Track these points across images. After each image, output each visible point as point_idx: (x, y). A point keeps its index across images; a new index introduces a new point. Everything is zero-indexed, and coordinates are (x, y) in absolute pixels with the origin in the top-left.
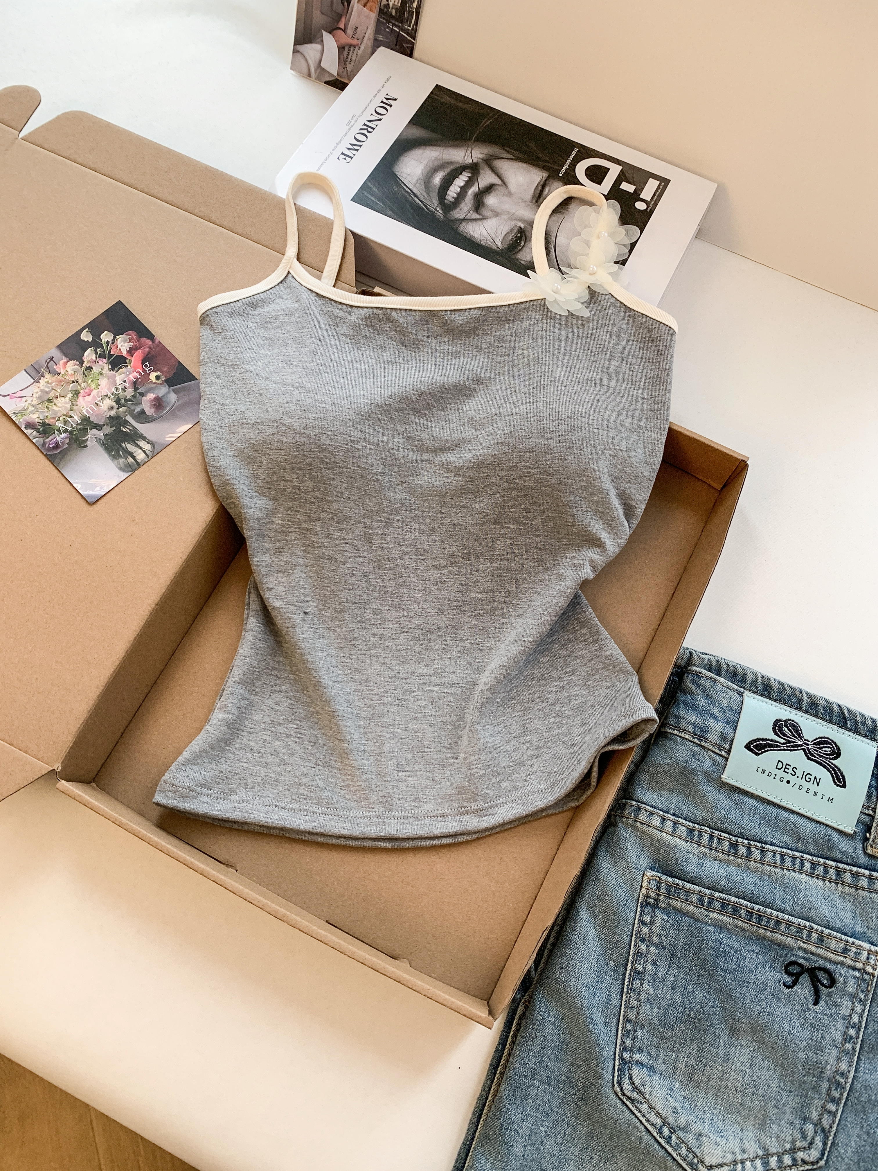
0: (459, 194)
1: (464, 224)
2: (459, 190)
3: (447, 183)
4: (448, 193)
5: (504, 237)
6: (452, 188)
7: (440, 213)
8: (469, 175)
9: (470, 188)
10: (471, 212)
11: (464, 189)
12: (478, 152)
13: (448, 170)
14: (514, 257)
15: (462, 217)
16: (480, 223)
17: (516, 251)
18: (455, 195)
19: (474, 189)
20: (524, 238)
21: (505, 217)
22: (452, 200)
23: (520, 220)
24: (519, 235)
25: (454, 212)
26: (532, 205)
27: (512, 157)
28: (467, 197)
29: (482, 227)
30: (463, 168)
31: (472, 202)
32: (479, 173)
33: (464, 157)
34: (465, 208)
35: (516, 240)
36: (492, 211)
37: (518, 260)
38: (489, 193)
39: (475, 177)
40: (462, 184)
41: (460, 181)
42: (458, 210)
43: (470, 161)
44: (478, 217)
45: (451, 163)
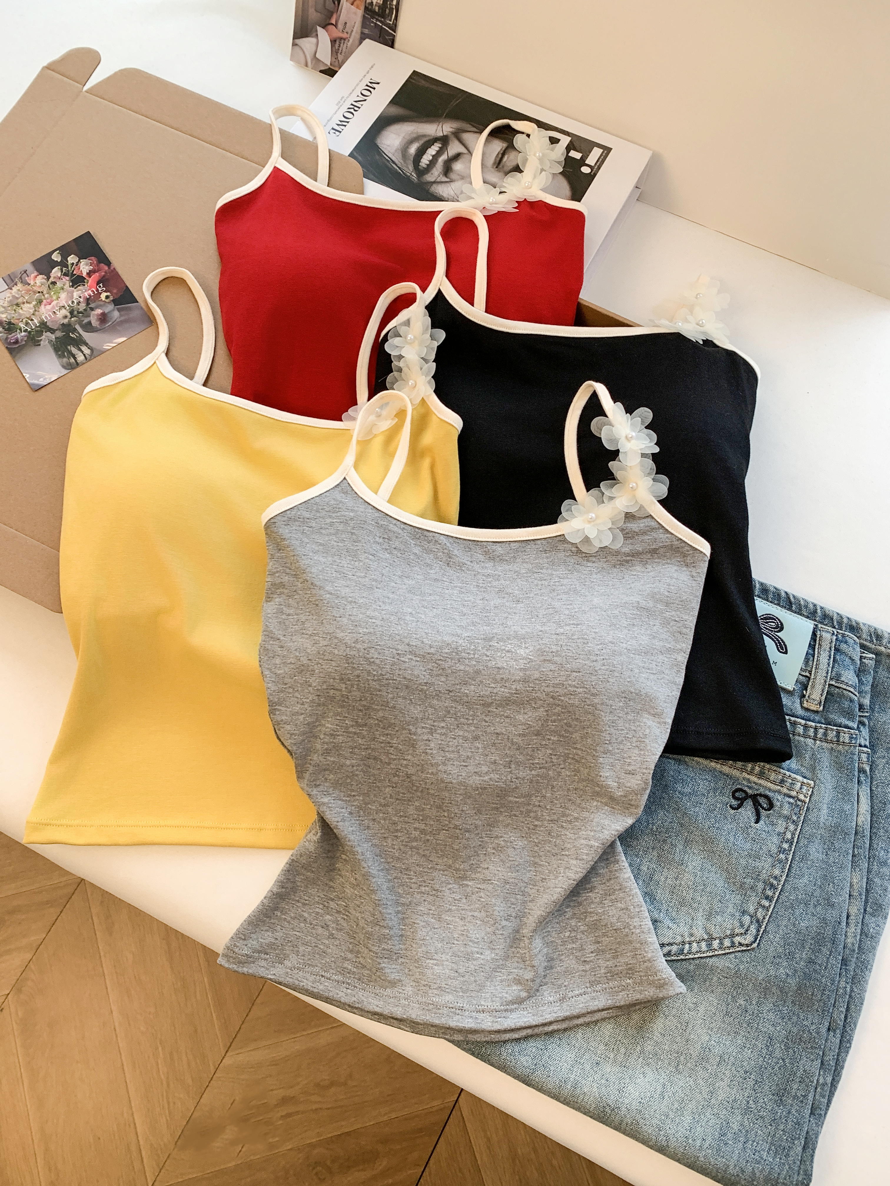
0: (430, 161)
1: (434, 185)
2: (431, 158)
3: (421, 152)
4: (422, 160)
6: (425, 157)
7: (414, 177)
8: (442, 145)
9: (441, 156)
10: (441, 176)
11: (435, 157)
12: (448, 126)
13: (421, 142)
15: (433, 180)
16: (448, 185)
18: (428, 163)
19: (445, 156)
22: (425, 166)
25: (426, 176)
26: (493, 170)
28: (438, 163)
29: (450, 188)
30: (435, 140)
31: (442, 168)
32: (449, 144)
33: (436, 130)
34: (436, 173)
36: (459, 175)
38: (456, 161)
39: (445, 148)
40: (434, 153)
41: (432, 151)
42: (429, 175)
43: (441, 135)
44: (447, 180)
45: (424, 136)
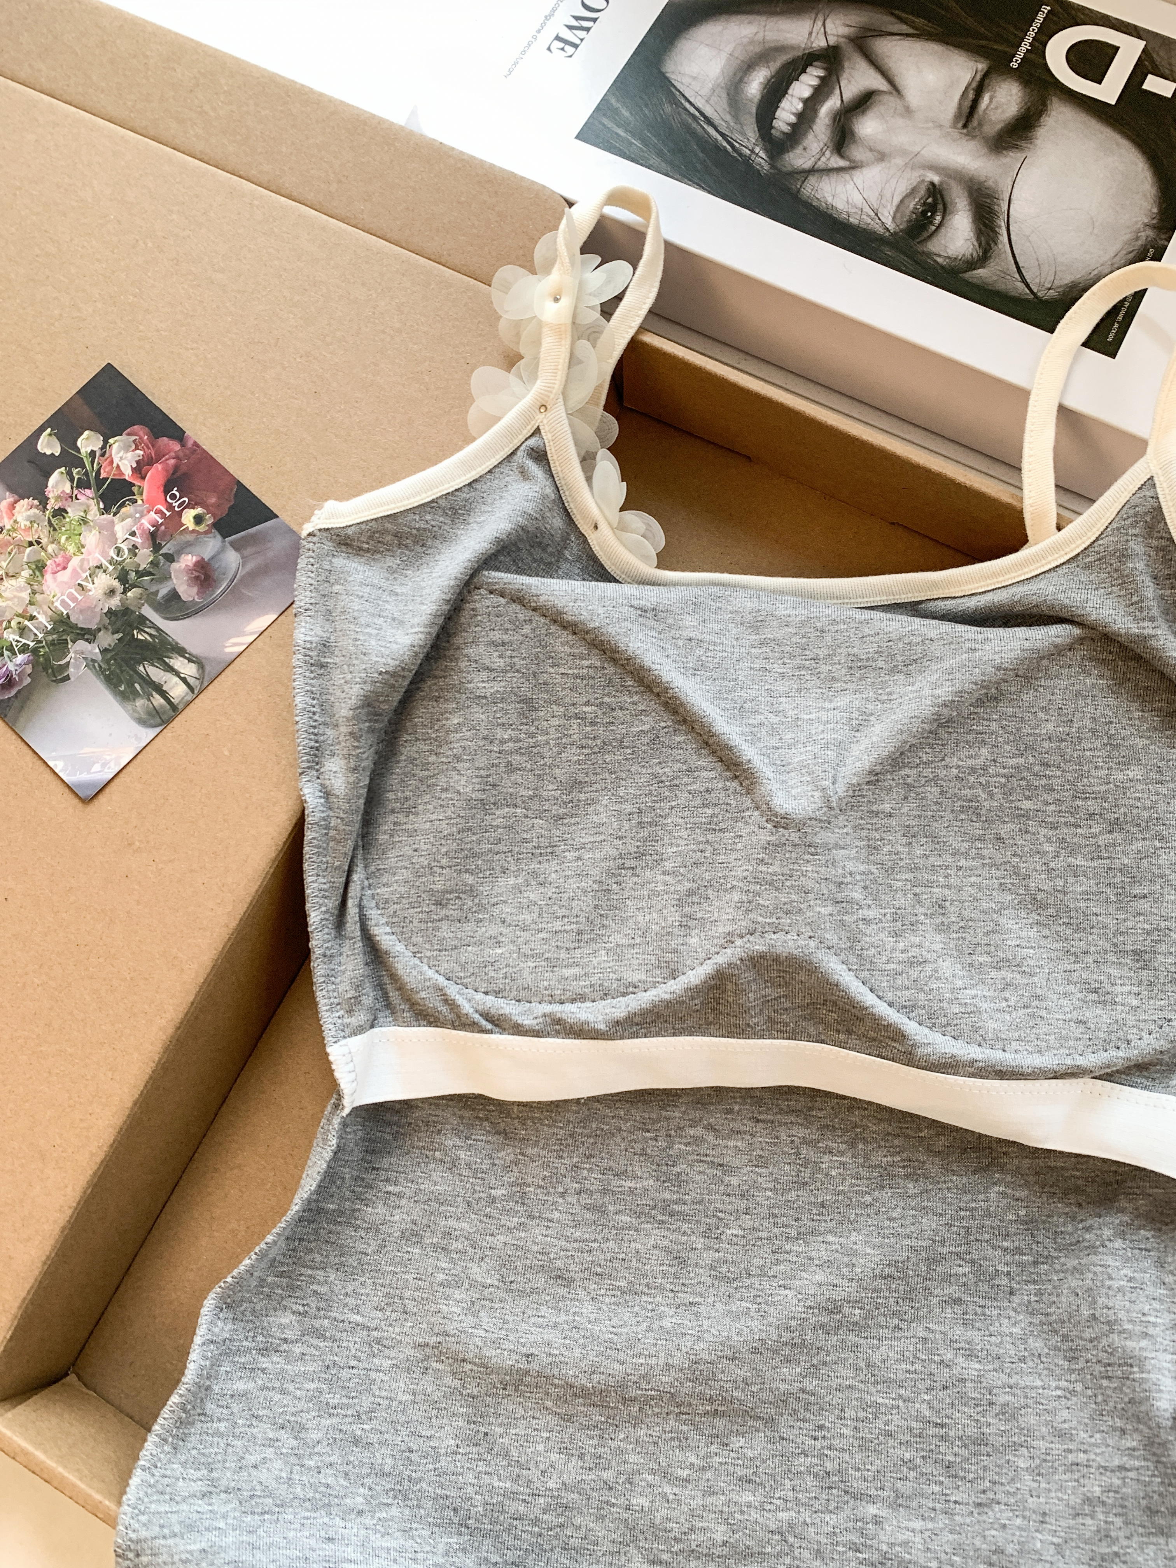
0: (800, 116)
1: (812, 180)
2: (800, 106)
3: (775, 92)
4: (778, 114)
5: (898, 207)
6: (785, 104)
7: (761, 158)
8: (821, 73)
9: (824, 101)
10: (828, 154)
11: (811, 104)
12: (839, 22)
13: (776, 65)
14: (920, 248)
15: (809, 165)
16: (847, 177)
17: (925, 234)
18: (793, 119)
19: (832, 104)
20: (940, 206)
21: (899, 161)
22: (788, 130)
23: (933, 168)
24: (930, 200)
25: (792, 155)
26: (955, 134)
27: (911, 31)
28: (818, 120)
29: (850, 186)
30: (809, 59)
31: (828, 132)
32: (842, 68)
33: (810, 34)
34: (815, 145)
35: (924, 213)
36: (871, 150)
37: (929, 255)
38: (864, 112)
39: (835, 78)
40: (806, 94)
41: (802, 88)
42: (799, 151)
43: (823, 43)
44: (842, 163)
45: (780, 49)
